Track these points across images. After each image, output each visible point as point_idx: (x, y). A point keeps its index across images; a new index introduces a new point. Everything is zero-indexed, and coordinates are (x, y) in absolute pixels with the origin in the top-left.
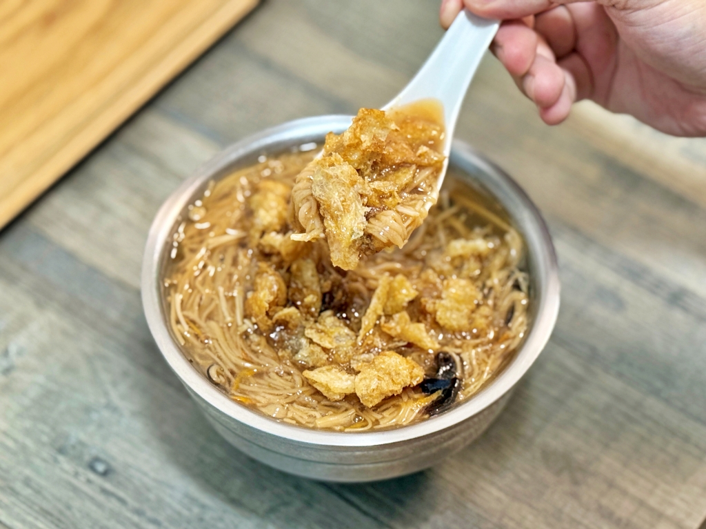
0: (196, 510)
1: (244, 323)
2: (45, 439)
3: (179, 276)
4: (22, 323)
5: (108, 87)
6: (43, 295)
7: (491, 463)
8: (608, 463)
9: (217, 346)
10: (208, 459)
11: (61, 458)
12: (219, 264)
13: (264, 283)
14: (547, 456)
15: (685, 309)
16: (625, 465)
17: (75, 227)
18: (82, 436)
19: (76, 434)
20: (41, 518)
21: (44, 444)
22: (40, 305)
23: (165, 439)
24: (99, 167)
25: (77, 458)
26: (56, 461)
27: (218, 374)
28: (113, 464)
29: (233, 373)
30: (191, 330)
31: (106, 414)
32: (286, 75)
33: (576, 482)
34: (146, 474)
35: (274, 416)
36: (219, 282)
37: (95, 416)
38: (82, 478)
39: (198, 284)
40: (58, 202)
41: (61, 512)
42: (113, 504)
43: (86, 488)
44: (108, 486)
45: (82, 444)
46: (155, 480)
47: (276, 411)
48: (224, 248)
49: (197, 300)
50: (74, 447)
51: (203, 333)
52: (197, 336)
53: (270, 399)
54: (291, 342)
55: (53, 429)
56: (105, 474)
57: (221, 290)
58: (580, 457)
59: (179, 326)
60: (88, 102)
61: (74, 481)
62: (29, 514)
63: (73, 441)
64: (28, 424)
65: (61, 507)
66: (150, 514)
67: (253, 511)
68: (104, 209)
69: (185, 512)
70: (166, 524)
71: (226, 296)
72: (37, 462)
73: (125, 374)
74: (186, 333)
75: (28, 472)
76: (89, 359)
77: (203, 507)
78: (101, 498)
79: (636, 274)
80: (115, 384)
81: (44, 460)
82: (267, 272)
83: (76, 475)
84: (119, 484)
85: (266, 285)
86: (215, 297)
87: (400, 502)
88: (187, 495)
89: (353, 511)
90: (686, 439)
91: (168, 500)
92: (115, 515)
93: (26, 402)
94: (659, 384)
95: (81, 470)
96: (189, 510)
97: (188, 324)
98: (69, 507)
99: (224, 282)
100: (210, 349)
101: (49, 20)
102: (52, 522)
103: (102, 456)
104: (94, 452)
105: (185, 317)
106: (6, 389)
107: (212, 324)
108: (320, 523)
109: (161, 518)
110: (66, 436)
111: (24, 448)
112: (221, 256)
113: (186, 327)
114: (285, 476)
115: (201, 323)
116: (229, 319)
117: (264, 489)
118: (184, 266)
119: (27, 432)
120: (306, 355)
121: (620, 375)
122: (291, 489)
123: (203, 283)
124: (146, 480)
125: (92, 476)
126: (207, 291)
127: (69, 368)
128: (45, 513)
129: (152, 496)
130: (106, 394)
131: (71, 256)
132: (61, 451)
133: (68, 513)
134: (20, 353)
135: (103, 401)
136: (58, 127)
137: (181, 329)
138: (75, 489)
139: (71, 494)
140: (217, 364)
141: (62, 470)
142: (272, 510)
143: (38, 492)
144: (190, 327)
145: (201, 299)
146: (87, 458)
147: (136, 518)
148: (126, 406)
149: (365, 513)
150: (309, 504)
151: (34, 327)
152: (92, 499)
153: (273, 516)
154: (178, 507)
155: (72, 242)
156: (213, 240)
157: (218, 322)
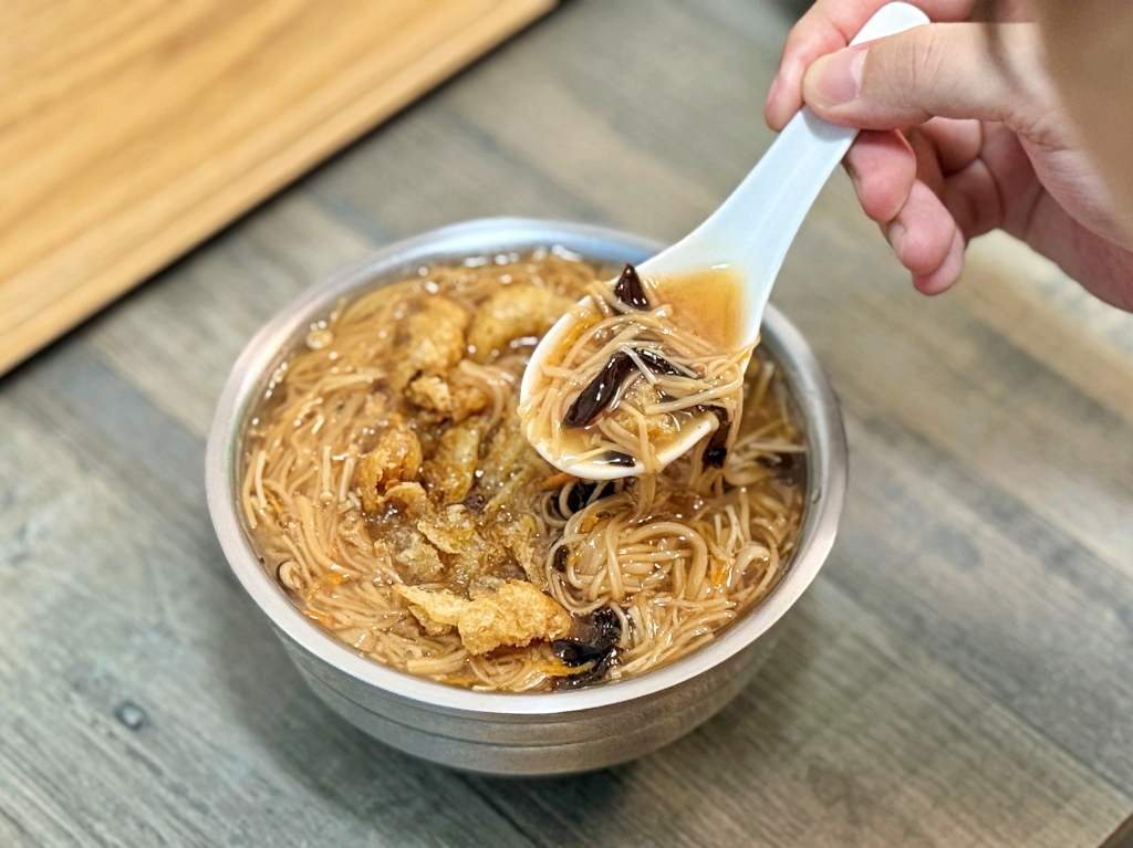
0: (264, 796)
1: (348, 498)
2: (56, 665)
3: (271, 427)
4: (54, 490)
5: (242, 154)
6: (91, 453)
7: (728, 776)
8: (911, 797)
9: (300, 533)
10: (294, 723)
11: (75, 696)
12: (334, 415)
13: (388, 442)
14: (818, 775)
15: (1073, 576)
16: (937, 803)
17: (159, 358)
18: (113, 668)
19: (105, 663)
20: (30, 782)
21: (53, 673)
22: (84, 468)
23: (236, 685)
24: (209, 272)
25: (99, 700)
26: (68, 699)
27: (293, 573)
28: (151, 713)
29: (312, 574)
30: (270, 508)
31: (154, 638)
32: (515, 161)
33: (855, 821)
34: (198, 734)
35: (357, 645)
36: (329, 438)
37: (137, 640)
38: (103, 730)
39: (294, 440)
40: (138, 317)
41: (60, 776)
42: (144, 774)
43: (105, 746)
44: (138, 745)
45: (110, 678)
46: (211, 745)
47: (361, 639)
48: (348, 393)
49: (289, 463)
50: (97, 682)
51: (285, 513)
52: (276, 516)
53: (355, 621)
54: (399, 534)
55: (72, 652)
56: (136, 727)
57: (327, 450)
58: (868, 783)
59: (253, 499)
60: (210, 173)
61: (89, 733)
62: (14, 774)
63: (98, 673)
64: (35, 641)
65: (63, 769)
66: (193, 794)
67: (352, 809)
68: (207, 335)
69: (249, 799)
70: (215, 811)
71: (332, 460)
72: (39, 697)
73: (194, 582)
74: (262, 512)
75: (22, 711)
76: (142, 552)
77: (276, 792)
78: (125, 762)
79: (1004, 512)
80: (175, 596)
81: (50, 697)
82: (397, 429)
83: (94, 723)
84: (155, 744)
85: (390, 446)
86: (317, 461)
87: (576, 819)
88: (254, 773)
89: (504, 826)
90: (1041, 774)
91: (225, 776)
92: (142, 791)
93: (40, 608)
94: (1012, 686)
95: (101, 717)
96: (254, 795)
97: (267, 497)
98: (74, 770)
99: (336, 439)
100: (288, 535)
101: (172, 48)
102: (46, 790)
103: (137, 700)
104: (126, 693)
105: (265, 486)
106: (12, 585)
107: (302, 500)
108: (449, 836)
109: (209, 803)
110: (89, 667)
111: (24, 676)
112: (340, 403)
113: (263, 502)
114: (408, 760)
115: (287, 497)
116: (328, 494)
117: (372, 776)
118: (281, 413)
119: (33, 653)
120: (412, 557)
121: (953, 666)
122: (414, 783)
123: (303, 439)
124: (197, 743)
125: (118, 729)
126: (307, 451)
127: (111, 565)
128: (37, 775)
129: (202, 769)
130: (160, 609)
131: (144, 399)
132: (78, 686)
133: (72, 779)
134: (42, 535)
135: (153, 619)
136: (158, 207)
137: (256, 504)
138: (88, 745)
139: (82, 752)
140: (296, 560)
141: (74, 713)
142: (379, 809)
143: (32, 743)
144: (269, 503)
145: (294, 463)
146: (114, 701)
147: (171, 798)
148: (186, 631)
149: (521, 831)
150: (436, 807)
151: (69, 500)
152: (111, 763)
153: (378, 819)
154: (239, 790)
155: (149, 379)
156: (334, 380)
157: (311, 498)
